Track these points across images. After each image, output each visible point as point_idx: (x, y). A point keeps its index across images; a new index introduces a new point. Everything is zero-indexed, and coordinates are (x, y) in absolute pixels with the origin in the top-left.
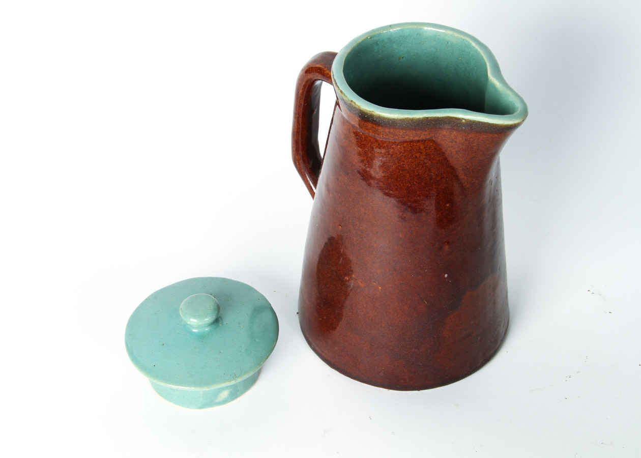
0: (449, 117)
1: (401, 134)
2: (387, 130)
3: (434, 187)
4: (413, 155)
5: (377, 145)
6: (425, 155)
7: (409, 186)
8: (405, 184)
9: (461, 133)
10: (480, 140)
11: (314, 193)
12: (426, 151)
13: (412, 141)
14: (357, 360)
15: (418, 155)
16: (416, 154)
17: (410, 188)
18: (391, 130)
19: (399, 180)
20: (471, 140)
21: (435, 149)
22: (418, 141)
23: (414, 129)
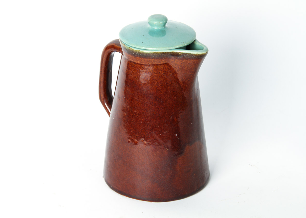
0: (173, 52)
1: (152, 61)
2: (146, 60)
3: (168, 88)
4: (158, 72)
5: (142, 68)
6: (164, 72)
7: (157, 87)
8: (155, 86)
9: (179, 60)
10: (188, 63)
11: (110, 114)
12: (164, 70)
13: (157, 65)
14: (135, 186)
15: (160, 72)
16: (159, 71)
17: (158, 88)
18: (148, 60)
19: (152, 84)
20: (184, 63)
21: (168, 69)
22: (160, 64)
23: (158, 58)
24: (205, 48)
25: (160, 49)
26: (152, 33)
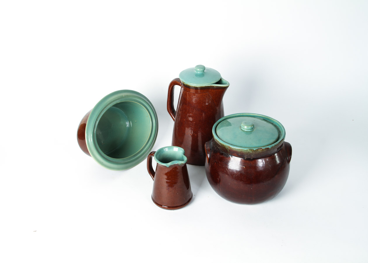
0: (211, 86)
9: (214, 90)
10: (219, 92)
12: (206, 95)
24: (228, 83)
25: (204, 84)
26: (197, 75)
